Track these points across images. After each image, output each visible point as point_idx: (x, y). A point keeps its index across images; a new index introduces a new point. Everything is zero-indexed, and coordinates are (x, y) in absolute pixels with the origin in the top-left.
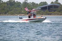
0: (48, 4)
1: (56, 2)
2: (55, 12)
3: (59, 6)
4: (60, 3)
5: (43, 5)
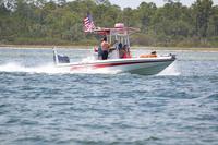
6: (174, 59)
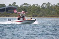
0: (6, 6)
1: (14, 4)
2: (13, 14)
4: (17, 6)
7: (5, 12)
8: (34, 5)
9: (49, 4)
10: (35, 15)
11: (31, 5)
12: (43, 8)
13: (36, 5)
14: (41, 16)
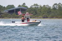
1: (23, 5)
3: (26, 9)
4: (27, 7)
5: (10, 8)
6: (40, 22)
7: (14, 14)
8: (44, 6)
9: (60, 5)
10: (45, 16)
11: (41, 6)
12: (54, 9)
13: (46, 6)
14: (52, 17)
